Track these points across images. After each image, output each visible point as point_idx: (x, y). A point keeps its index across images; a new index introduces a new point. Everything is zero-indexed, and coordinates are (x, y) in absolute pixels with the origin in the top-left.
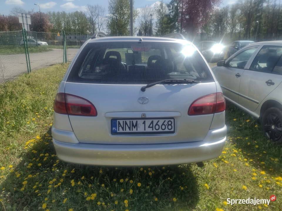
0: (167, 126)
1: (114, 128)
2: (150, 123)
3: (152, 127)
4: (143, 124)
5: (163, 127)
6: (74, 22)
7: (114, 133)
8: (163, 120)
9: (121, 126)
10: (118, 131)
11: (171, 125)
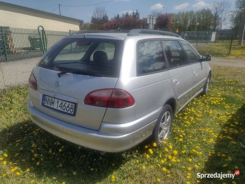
0: (70, 109)
1: (43, 102)
2: (61, 103)
3: (61, 107)
4: (57, 102)
5: (68, 109)
6: (199, 19)
7: (43, 105)
8: (69, 103)
9: (47, 101)
10: (45, 105)
11: (72, 108)
